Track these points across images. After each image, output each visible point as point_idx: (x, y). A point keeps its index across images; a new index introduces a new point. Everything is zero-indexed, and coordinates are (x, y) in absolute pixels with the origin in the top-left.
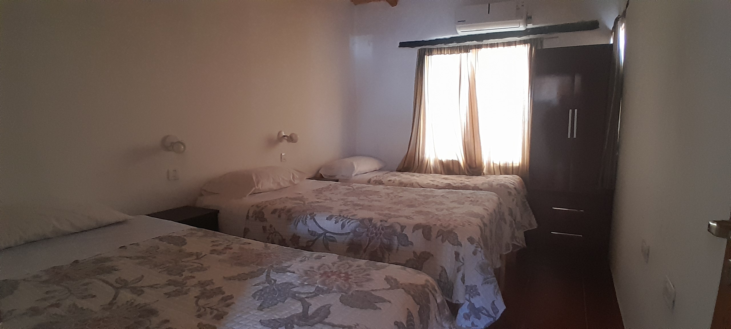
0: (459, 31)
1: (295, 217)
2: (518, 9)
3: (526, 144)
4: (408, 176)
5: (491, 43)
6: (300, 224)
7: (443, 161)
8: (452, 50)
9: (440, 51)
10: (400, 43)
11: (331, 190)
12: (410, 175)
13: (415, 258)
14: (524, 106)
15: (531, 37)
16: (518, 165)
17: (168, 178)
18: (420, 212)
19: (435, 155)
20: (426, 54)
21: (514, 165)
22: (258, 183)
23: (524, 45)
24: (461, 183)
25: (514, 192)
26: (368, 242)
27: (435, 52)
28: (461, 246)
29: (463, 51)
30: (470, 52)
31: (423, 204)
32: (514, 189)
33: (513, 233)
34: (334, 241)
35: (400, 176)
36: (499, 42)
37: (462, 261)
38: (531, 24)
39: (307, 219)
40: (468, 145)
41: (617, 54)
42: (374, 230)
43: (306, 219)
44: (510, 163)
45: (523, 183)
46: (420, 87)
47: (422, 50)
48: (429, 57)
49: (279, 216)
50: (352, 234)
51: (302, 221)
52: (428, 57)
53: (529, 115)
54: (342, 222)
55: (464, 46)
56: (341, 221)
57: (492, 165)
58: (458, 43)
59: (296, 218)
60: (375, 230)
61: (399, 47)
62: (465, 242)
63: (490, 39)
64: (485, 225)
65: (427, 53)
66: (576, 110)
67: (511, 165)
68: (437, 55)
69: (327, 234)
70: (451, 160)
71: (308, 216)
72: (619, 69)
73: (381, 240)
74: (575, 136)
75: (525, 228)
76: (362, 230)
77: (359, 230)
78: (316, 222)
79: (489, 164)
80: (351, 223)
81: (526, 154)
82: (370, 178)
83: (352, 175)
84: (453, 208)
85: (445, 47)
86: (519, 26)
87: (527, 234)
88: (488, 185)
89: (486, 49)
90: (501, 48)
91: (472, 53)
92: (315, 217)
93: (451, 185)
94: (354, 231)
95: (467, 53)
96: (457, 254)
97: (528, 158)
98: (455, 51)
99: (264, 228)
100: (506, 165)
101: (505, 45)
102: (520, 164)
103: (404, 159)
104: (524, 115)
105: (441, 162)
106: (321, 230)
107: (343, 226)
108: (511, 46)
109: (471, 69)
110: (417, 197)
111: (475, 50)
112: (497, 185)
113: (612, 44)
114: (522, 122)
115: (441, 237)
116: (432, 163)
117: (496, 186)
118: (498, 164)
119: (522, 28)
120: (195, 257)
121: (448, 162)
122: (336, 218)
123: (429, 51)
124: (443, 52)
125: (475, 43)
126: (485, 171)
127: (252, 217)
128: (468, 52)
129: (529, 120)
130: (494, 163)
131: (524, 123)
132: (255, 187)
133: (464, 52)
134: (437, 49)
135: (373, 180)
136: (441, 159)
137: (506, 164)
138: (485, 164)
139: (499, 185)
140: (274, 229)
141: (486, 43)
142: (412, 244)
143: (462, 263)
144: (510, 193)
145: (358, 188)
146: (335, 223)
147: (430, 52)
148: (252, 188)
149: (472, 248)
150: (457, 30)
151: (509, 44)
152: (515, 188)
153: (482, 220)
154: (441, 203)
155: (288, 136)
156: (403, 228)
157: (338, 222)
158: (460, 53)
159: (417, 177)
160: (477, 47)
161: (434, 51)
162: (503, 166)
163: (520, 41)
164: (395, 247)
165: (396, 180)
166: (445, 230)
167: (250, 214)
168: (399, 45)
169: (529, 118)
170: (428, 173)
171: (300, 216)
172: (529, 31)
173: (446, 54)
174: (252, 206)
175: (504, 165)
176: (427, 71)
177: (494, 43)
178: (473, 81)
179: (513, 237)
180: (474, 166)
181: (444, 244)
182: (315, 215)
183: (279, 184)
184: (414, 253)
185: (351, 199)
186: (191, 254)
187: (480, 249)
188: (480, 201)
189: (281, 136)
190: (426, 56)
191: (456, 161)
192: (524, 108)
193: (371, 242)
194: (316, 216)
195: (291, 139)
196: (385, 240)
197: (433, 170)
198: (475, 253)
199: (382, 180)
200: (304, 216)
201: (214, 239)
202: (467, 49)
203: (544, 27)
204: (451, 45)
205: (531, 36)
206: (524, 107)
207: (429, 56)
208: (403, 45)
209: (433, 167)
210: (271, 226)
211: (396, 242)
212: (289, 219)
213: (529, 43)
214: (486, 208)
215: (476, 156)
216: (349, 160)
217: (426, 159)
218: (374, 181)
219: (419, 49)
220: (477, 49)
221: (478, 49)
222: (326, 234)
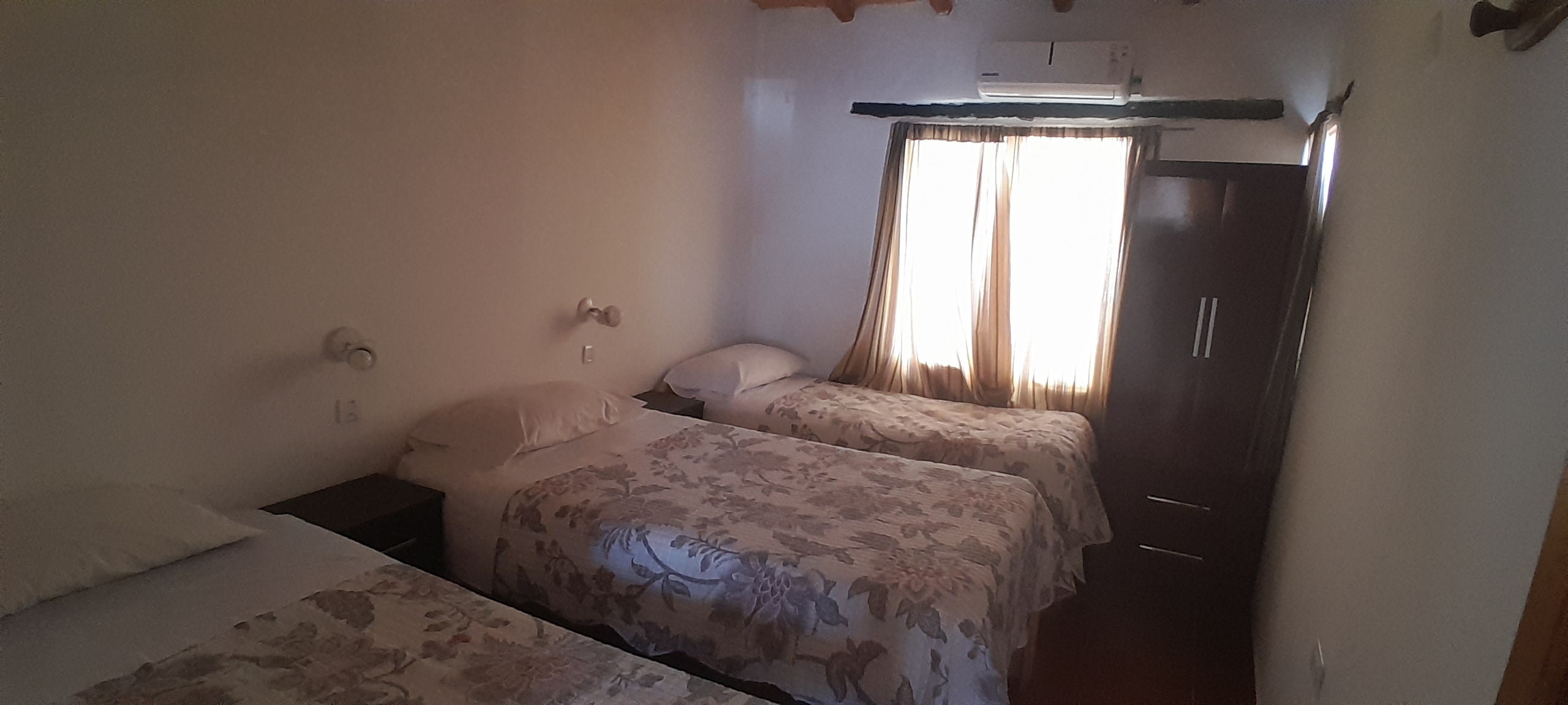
0: (984, 94)
1: (607, 531)
2: (1114, 60)
3: (1106, 350)
4: (852, 399)
5: (1049, 126)
6: (616, 546)
7: (930, 366)
8: (967, 133)
9: (940, 132)
10: (855, 105)
11: (687, 446)
12: (856, 396)
13: (849, 652)
14: (1107, 270)
15: (1138, 121)
16: (1084, 391)
17: (338, 421)
18: (869, 540)
19: (913, 352)
20: (908, 135)
21: (1077, 391)
22: (529, 435)
23: (1119, 138)
24: (962, 434)
25: (1069, 464)
26: (754, 606)
27: (928, 133)
28: (945, 642)
29: (988, 138)
30: (1003, 141)
31: (876, 510)
32: (1071, 459)
33: (1059, 567)
34: (685, 592)
35: (836, 398)
36: (1066, 126)
37: (945, 675)
38: (1139, 95)
39: (632, 538)
40: (984, 344)
41: (1314, 190)
42: (769, 582)
43: (628, 539)
44: (1070, 385)
45: (1093, 435)
46: (892, 197)
47: (900, 128)
48: (914, 143)
49: (573, 524)
50: (721, 584)
51: (621, 542)
52: (912, 141)
53: (1118, 291)
54: (703, 556)
55: (991, 127)
56: (702, 552)
57: (1030, 386)
58: (978, 117)
59: (607, 534)
60: (771, 583)
61: (852, 112)
62: (954, 633)
63: (1048, 117)
64: (999, 579)
65: (910, 133)
66: (1215, 301)
67: (1070, 390)
68: (932, 140)
69: (672, 577)
70: (946, 367)
71: (633, 532)
72: (1313, 227)
73: (782, 606)
74: (1207, 355)
75: (1087, 540)
76: (743, 579)
77: (737, 576)
78: (649, 550)
79: (1024, 385)
80: (722, 561)
81: (1104, 373)
82: (772, 402)
83: (733, 395)
84: (936, 528)
85: (951, 124)
86: (1112, 97)
87: (1088, 553)
88: (1018, 443)
89: (1039, 137)
90: (1070, 141)
91: (1008, 143)
92: (647, 537)
93: (941, 436)
94: (727, 579)
95: (997, 143)
96: (936, 659)
97: (1108, 379)
98: (972, 135)
99: (540, 546)
100: (1059, 390)
101: (1080, 134)
102: (1090, 389)
103: (848, 356)
104: (1106, 289)
105: (925, 369)
106: (659, 566)
107: (705, 564)
108: (1092, 139)
109: (1003, 178)
110: (866, 483)
111: (1014, 137)
112: (1037, 445)
113: (1306, 166)
114: (1101, 303)
115: (906, 616)
116: (905, 370)
117: (1035, 450)
118: (1044, 386)
119: (1118, 100)
120: (390, 666)
121: (939, 371)
122: (691, 544)
123: (914, 130)
124: (945, 135)
125: (1015, 121)
126: (1014, 398)
127: (516, 517)
128: (998, 141)
129: (1116, 301)
130: (1036, 382)
131: (1105, 306)
132: (522, 442)
133: (990, 141)
134: (932, 127)
135: (776, 407)
136: (924, 363)
137: (1060, 387)
138: (1016, 383)
139: (1041, 447)
140: (561, 551)
141: (1040, 126)
142: (845, 622)
143: (945, 678)
144: (1061, 468)
145: (744, 443)
146: (690, 556)
147: (918, 132)
148: (517, 446)
149: (969, 645)
150: (980, 91)
151: (1089, 133)
152: (1073, 456)
153: (994, 570)
154: (914, 509)
155: (601, 309)
156: (829, 585)
157: (695, 555)
158: (982, 143)
159: (873, 403)
160: (1019, 133)
161: (927, 129)
162: (1054, 391)
163: (1113, 128)
164: (811, 624)
165: (826, 413)
166: (915, 602)
167: (511, 513)
168: (851, 108)
169: (1117, 295)
170: (895, 391)
171: (617, 530)
172: (1133, 108)
173: (952, 140)
174: (518, 492)
175: (1056, 389)
176: (907, 171)
177: (1057, 128)
178: (1006, 203)
179: (1059, 572)
180: (993, 386)
181: (912, 630)
182: (648, 532)
183: (576, 429)
184: (849, 642)
185: (729, 478)
186: (382, 657)
187: (983, 647)
188: (996, 506)
189: (584, 309)
190: (907, 140)
191: (956, 369)
192: (1108, 275)
193: (762, 606)
194: (650, 534)
195: (606, 317)
196: (791, 608)
197: (905, 383)
198: (972, 655)
199: (796, 410)
200: (624, 531)
201: (432, 605)
202: (996, 134)
203: (1167, 103)
204: (965, 121)
205: (1136, 118)
206: (1108, 273)
207: (914, 139)
208: (860, 109)
209: (907, 378)
210: (554, 543)
211: (812, 613)
212: (593, 534)
213: (1131, 136)
214: (1006, 530)
215: (998, 363)
216: (728, 356)
217: (893, 361)
218: (780, 410)
219: (896, 121)
220: (1018, 137)
221: (1021, 137)
222: (669, 577)
